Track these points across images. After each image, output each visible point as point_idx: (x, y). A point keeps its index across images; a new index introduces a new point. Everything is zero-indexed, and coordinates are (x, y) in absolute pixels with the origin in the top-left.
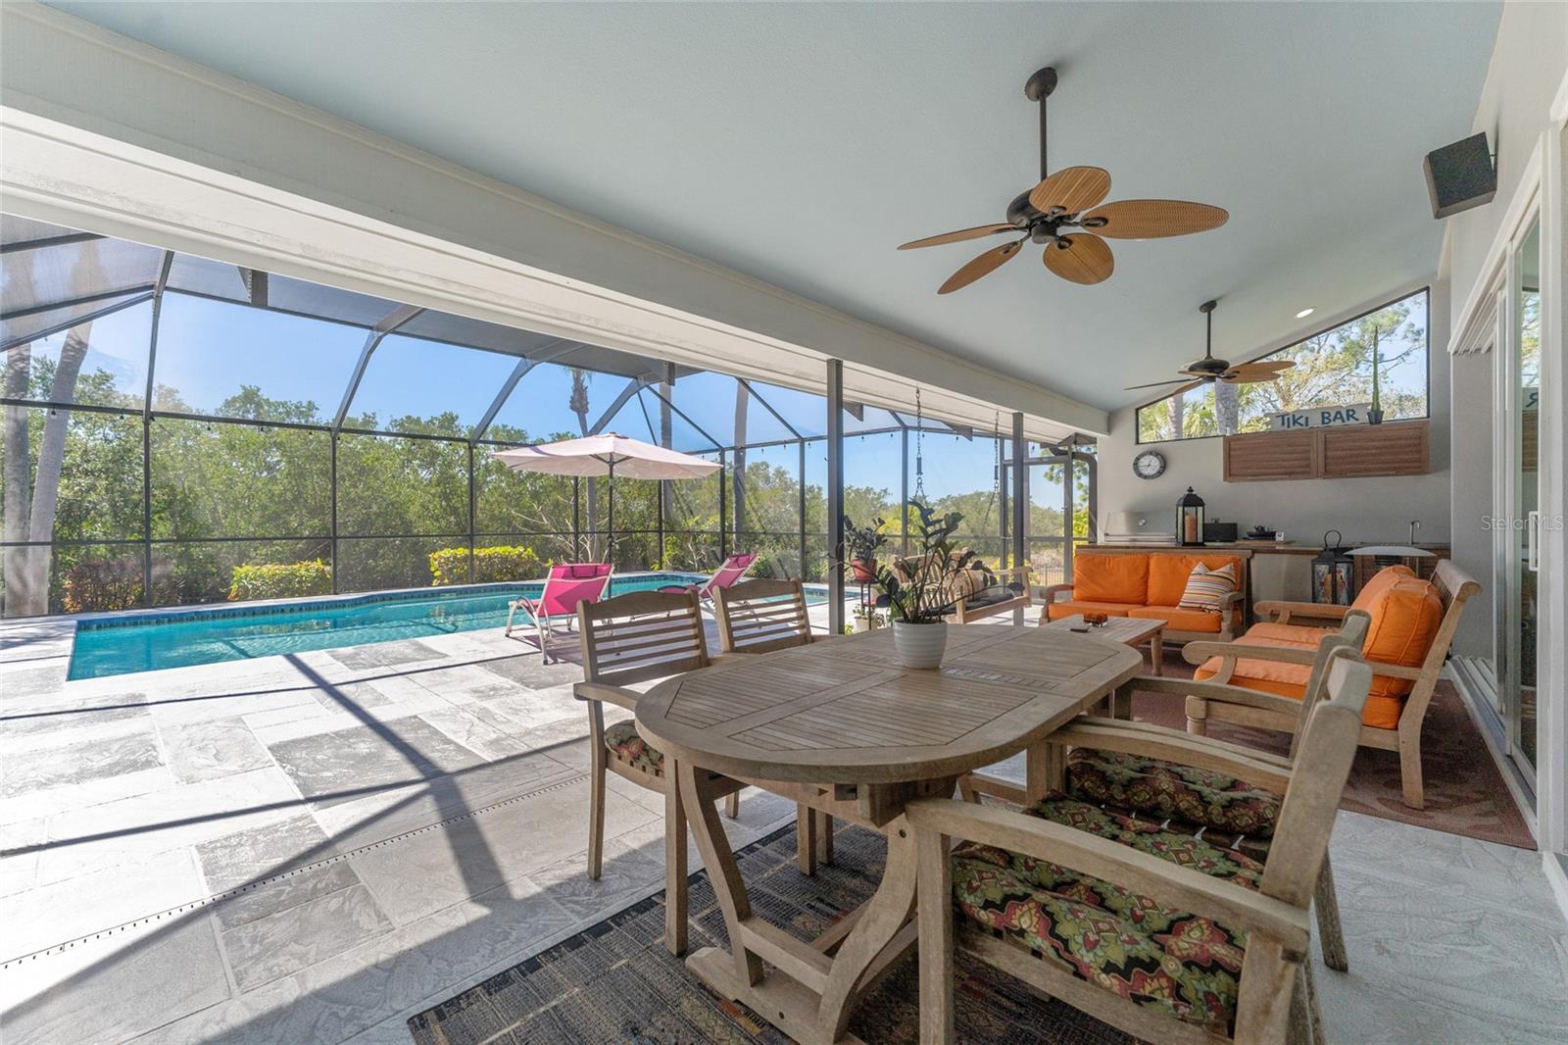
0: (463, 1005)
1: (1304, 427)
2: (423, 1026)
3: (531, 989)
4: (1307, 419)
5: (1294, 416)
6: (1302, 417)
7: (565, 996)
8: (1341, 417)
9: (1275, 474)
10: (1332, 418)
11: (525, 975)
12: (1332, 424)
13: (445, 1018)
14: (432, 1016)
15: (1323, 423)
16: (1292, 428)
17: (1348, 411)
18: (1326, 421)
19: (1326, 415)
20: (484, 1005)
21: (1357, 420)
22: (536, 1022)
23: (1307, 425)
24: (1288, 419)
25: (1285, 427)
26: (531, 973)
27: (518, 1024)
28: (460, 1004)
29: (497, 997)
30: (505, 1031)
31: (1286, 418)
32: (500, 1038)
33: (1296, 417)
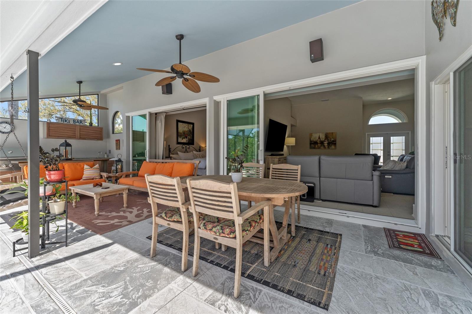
0: (313, 300)
1: (68, 123)
2: (326, 305)
3: (297, 288)
4: (69, 121)
5: (65, 119)
6: (67, 120)
7: (294, 280)
8: (79, 122)
9: (65, 137)
10: (76, 122)
11: (294, 292)
12: (76, 124)
13: (319, 302)
14: (321, 305)
15: (74, 123)
16: (65, 123)
17: (80, 121)
18: (75, 123)
19: (75, 121)
20: (309, 295)
21: (83, 124)
22: (305, 282)
23: (69, 123)
24: (63, 120)
25: (62, 122)
26: (292, 291)
27: (308, 285)
28: (313, 301)
29: (305, 294)
30: (312, 286)
31: (63, 119)
32: (314, 286)
33: (66, 120)
